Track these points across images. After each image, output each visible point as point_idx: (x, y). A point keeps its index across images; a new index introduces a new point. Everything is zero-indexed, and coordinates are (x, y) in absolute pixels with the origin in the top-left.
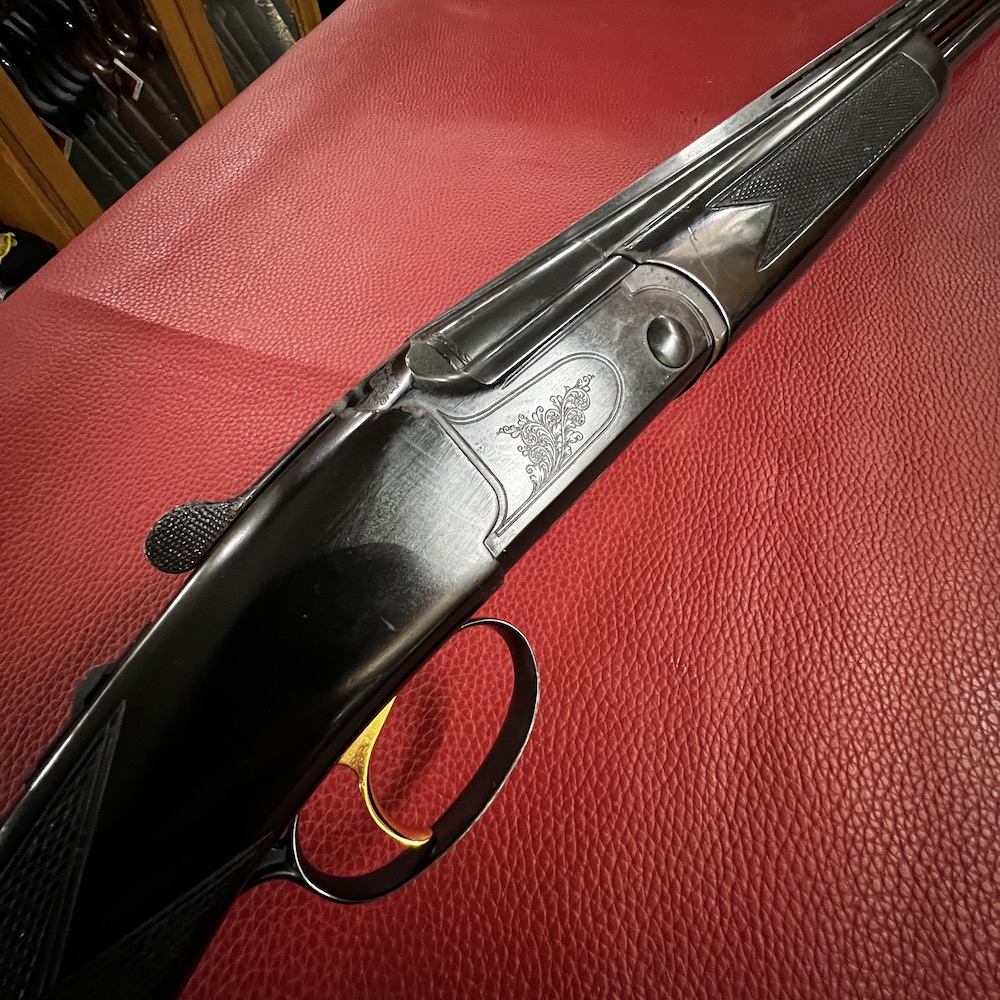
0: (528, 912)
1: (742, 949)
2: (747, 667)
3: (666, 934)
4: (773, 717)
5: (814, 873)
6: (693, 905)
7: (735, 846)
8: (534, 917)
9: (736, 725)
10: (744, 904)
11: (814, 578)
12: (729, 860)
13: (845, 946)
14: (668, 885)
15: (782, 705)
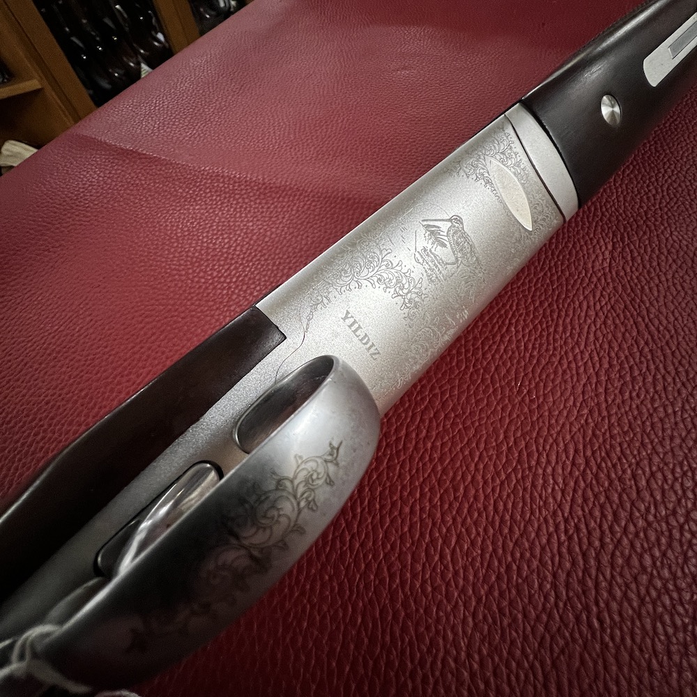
0: (372, 577)
1: (576, 631)
2: (583, 393)
3: (501, 610)
4: (608, 434)
5: (649, 570)
6: (528, 586)
7: (570, 538)
8: (377, 582)
9: (572, 437)
10: (579, 589)
11: (647, 326)
12: (564, 550)
13: (685, 639)
14: (504, 566)
15: (616, 424)
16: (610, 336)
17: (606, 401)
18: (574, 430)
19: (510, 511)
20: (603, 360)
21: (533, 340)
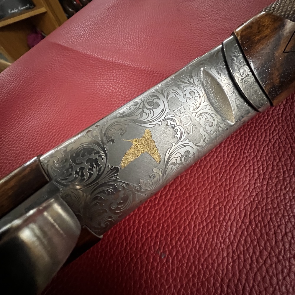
16: (275, 153)
17: (267, 189)
18: (247, 203)
19: (205, 243)
20: (269, 166)
21: (232, 152)
